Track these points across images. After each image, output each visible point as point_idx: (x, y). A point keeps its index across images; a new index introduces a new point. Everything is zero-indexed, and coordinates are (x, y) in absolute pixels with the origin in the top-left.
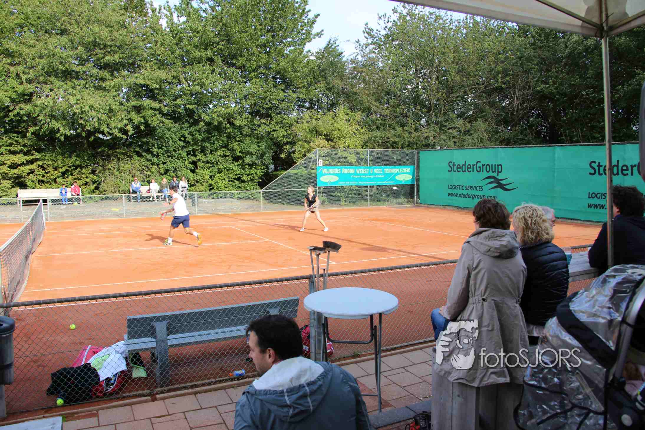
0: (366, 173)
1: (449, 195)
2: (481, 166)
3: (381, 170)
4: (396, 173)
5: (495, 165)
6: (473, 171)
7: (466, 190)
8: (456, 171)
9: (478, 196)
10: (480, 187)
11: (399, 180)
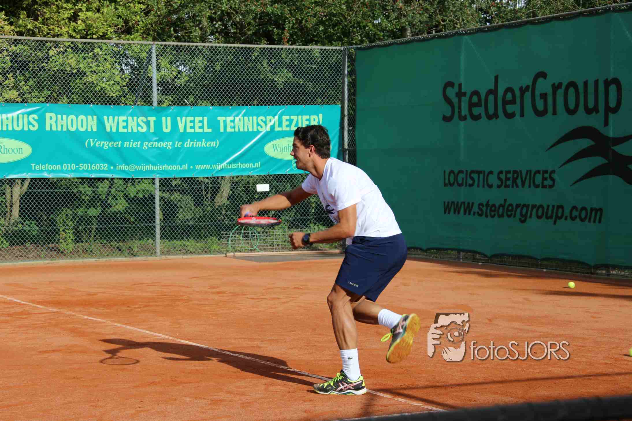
0: (145, 130)
1: (447, 208)
2: (550, 91)
3: (206, 119)
4: (267, 134)
5: (596, 82)
6: (522, 115)
7: (499, 187)
8: (468, 117)
9: (540, 213)
10: (545, 172)
11: (278, 156)
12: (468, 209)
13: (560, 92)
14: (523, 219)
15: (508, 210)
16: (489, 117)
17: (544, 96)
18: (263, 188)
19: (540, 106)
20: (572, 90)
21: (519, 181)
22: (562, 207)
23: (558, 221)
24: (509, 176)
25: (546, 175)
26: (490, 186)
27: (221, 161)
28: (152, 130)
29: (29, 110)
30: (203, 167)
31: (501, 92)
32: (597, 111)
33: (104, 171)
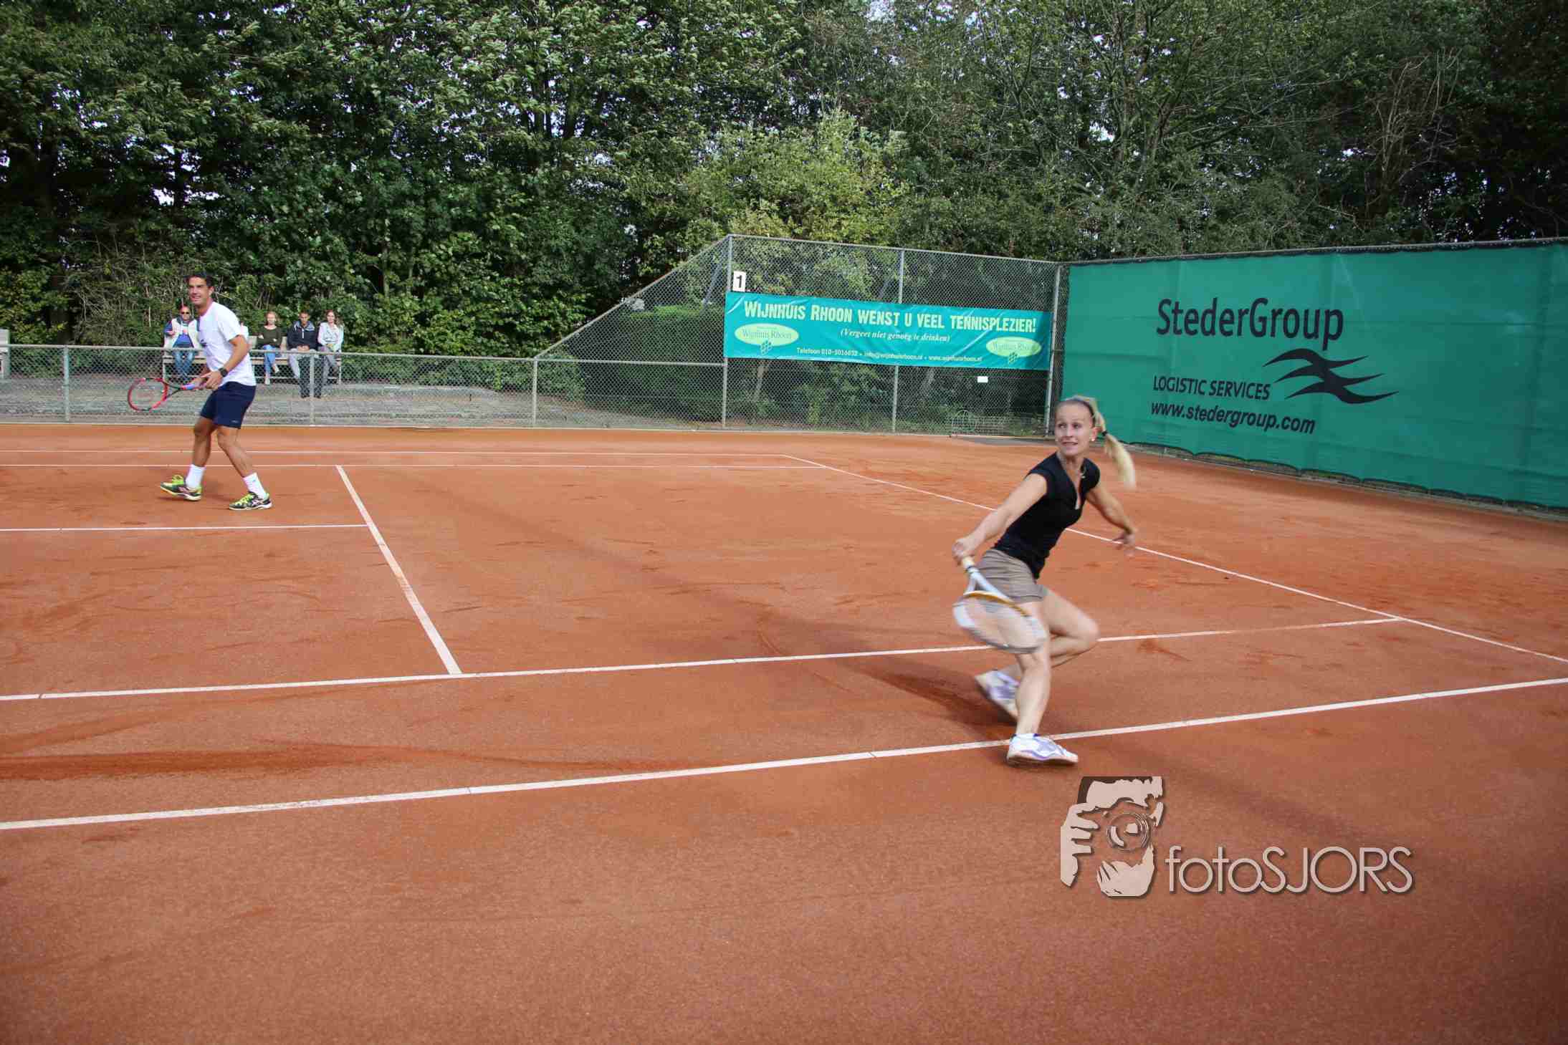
0: (890, 323)
1: (1155, 409)
2: (1269, 315)
3: (940, 317)
4: (990, 332)
5: (1318, 312)
6: (1239, 333)
7: (1211, 394)
8: (1184, 332)
9: (1252, 418)
10: (1260, 385)
11: (997, 353)
12: (1177, 411)
13: (1280, 318)
14: (1234, 424)
15: (1219, 415)
16: (1206, 333)
17: (1263, 319)
18: (983, 379)
19: (1259, 327)
20: (1292, 317)
21: (1232, 391)
22: (1274, 417)
23: (1269, 429)
24: (1223, 386)
25: (1261, 388)
26: (1202, 393)
27: (949, 354)
28: (896, 324)
29: (799, 302)
30: (935, 358)
31: (1218, 314)
32: (1317, 337)
33: (854, 357)
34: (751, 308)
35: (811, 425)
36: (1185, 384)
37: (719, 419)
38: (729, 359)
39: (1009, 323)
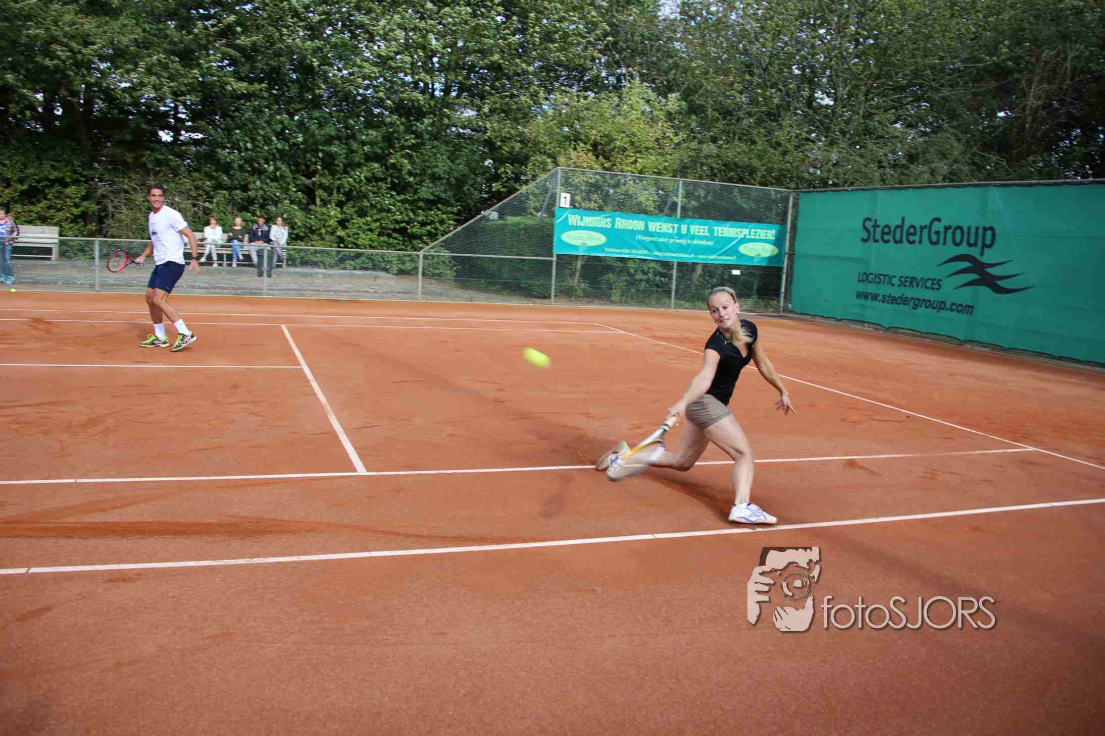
0: (671, 231)
1: (859, 295)
2: (942, 230)
3: (707, 228)
4: (742, 239)
5: (977, 228)
7: (899, 285)
8: (880, 241)
9: (928, 305)
10: (935, 280)
11: (747, 254)
12: (875, 297)
13: (950, 232)
14: (915, 307)
15: (904, 301)
16: (896, 242)
17: (938, 233)
18: (736, 272)
19: (934, 238)
20: (958, 231)
21: (914, 284)
22: (944, 302)
23: (941, 311)
24: (908, 280)
25: (935, 282)
26: (893, 285)
27: (713, 254)
28: (676, 232)
29: (607, 215)
30: (703, 257)
31: (906, 227)
32: (976, 246)
33: (645, 255)
34: (574, 219)
35: (612, 302)
36: (879, 278)
37: (549, 297)
38: (558, 256)
39: (756, 232)
